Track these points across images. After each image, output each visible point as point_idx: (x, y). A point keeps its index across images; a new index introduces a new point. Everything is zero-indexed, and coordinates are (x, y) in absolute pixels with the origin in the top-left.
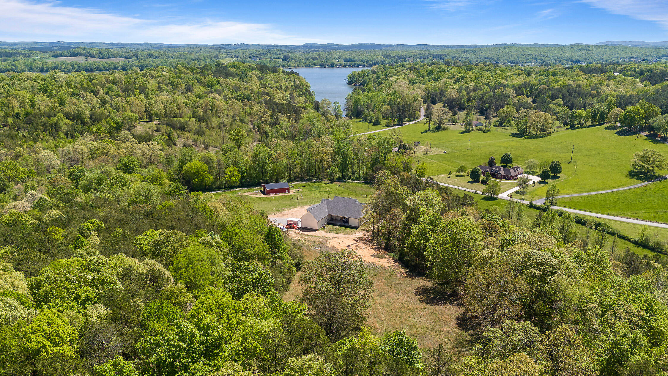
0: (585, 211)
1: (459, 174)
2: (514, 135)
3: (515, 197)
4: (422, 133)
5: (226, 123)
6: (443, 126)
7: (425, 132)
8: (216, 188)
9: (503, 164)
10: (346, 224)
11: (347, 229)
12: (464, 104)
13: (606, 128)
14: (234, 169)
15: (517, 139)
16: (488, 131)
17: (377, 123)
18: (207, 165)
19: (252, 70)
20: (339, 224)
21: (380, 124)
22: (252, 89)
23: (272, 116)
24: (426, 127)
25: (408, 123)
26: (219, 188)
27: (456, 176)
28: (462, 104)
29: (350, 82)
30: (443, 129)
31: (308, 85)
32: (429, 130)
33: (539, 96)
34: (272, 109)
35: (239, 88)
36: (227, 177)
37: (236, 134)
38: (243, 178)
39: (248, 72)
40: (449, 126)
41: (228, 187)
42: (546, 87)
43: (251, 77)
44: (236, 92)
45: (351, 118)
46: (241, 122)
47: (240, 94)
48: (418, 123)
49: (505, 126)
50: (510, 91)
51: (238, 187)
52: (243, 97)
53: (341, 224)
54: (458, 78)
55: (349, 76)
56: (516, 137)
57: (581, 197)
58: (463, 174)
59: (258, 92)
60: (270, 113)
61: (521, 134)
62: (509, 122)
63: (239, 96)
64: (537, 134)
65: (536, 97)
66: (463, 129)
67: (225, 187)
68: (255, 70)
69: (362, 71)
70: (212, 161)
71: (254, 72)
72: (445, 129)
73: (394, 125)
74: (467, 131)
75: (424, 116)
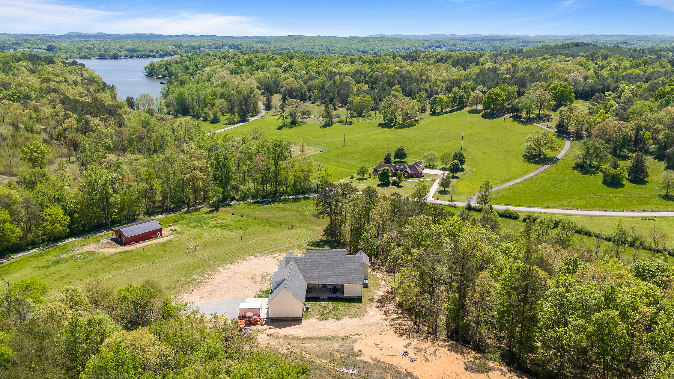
0: (523, 206)
1: (361, 177)
2: (381, 125)
3: (442, 198)
4: (278, 129)
5: (6, 134)
6: (299, 120)
7: (280, 128)
8: (28, 245)
9: (397, 160)
10: (338, 295)
11: (347, 304)
12: (305, 95)
13: (470, 112)
14: (57, 211)
15: (387, 129)
16: (351, 123)
17: (215, 121)
18: (7, 211)
19: (18, 60)
20: (326, 297)
21: (219, 122)
22: (30, 85)
23: (79, 120)
24: (280, 123)
25: (252, 119)
26: (33, 244)
27: (358, 179)
28: (303, 94)
29: (149, 74)
30: (299, 124)
31: (100, 78)
32: (284, 126)
33: (376, 84)
34: (76, 111)
35: (9, 84)
36: (47, 225)
37: (33, 151)
38: (73, 221)
39: (12, 64)
40: (305, 120)
41: (49, 240)
42: (380, 74)
43: (18, 70)
44: (6, 89)
45: (176, 116)
46: (28, 131)
47: (13, 93)
48: (262, 118)
49: (364, 116)
50: (348, 79)
51: (68, 237)
52: (19, 96)
53: (329, 296)
54: (285, 67)
55: (146, 68)
56: (386, 127)
57: (505, 189)
58: (366, 176)
59: (41, 89)
60: (75, 116)
61: (388, 124)
62: (368, 111)
63: (13, 96)
64: (404, 123)
65: (373, 84)
66: (323, 122)
67: (43, 241)
68: (23, 60)
69: (162, 61)
70: (15, 202)
71: (21, 63)
72: (301, 124)
73: (238, 122)
74: (327, 125)
75: (265, 110)
